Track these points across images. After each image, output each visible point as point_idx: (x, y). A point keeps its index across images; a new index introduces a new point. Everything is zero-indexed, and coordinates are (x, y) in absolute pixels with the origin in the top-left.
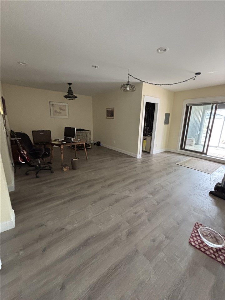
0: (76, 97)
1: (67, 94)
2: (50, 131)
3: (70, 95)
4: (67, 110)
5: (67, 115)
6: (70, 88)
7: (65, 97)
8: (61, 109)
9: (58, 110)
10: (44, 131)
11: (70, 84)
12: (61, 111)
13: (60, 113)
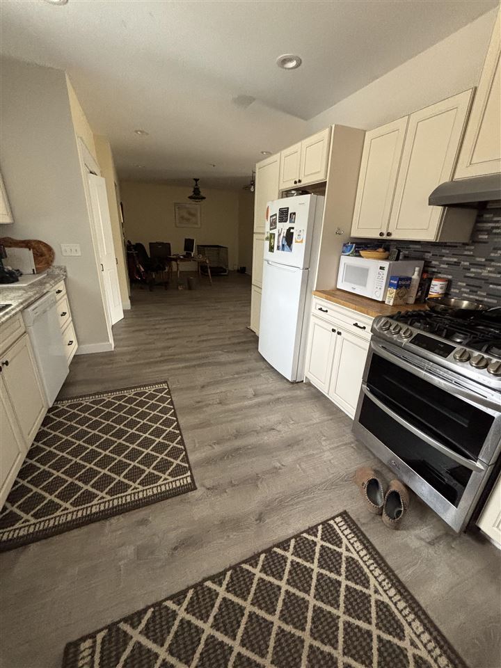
0: (204, 198)
1: (192, 194)
2: (169, 244)
3: (197, 196)
4: (199, 215)
5: (199, 223)
6: (196, 185)
7: (190, 197)
8: (190, 214)
9: (186, 215)
10: (163, 243)
11: (196, 180)
12: (190, 217)
13: (188, 220)
